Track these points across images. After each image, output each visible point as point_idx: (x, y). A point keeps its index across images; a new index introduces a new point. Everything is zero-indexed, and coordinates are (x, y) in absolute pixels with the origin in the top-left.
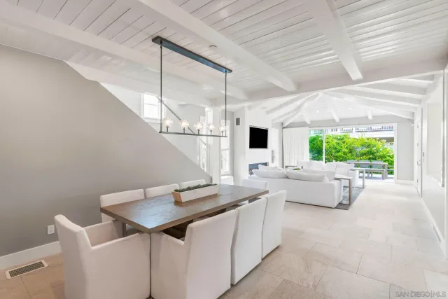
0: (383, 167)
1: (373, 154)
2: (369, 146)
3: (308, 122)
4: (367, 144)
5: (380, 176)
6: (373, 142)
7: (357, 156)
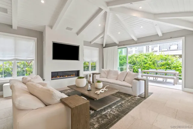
0: (175, 75)
1: (169, 65)
2: (166, 60)
3: (117, 43)
4: (165, 59)
5: (172, 81)
6: (170, 57)
7: (158, 66)
